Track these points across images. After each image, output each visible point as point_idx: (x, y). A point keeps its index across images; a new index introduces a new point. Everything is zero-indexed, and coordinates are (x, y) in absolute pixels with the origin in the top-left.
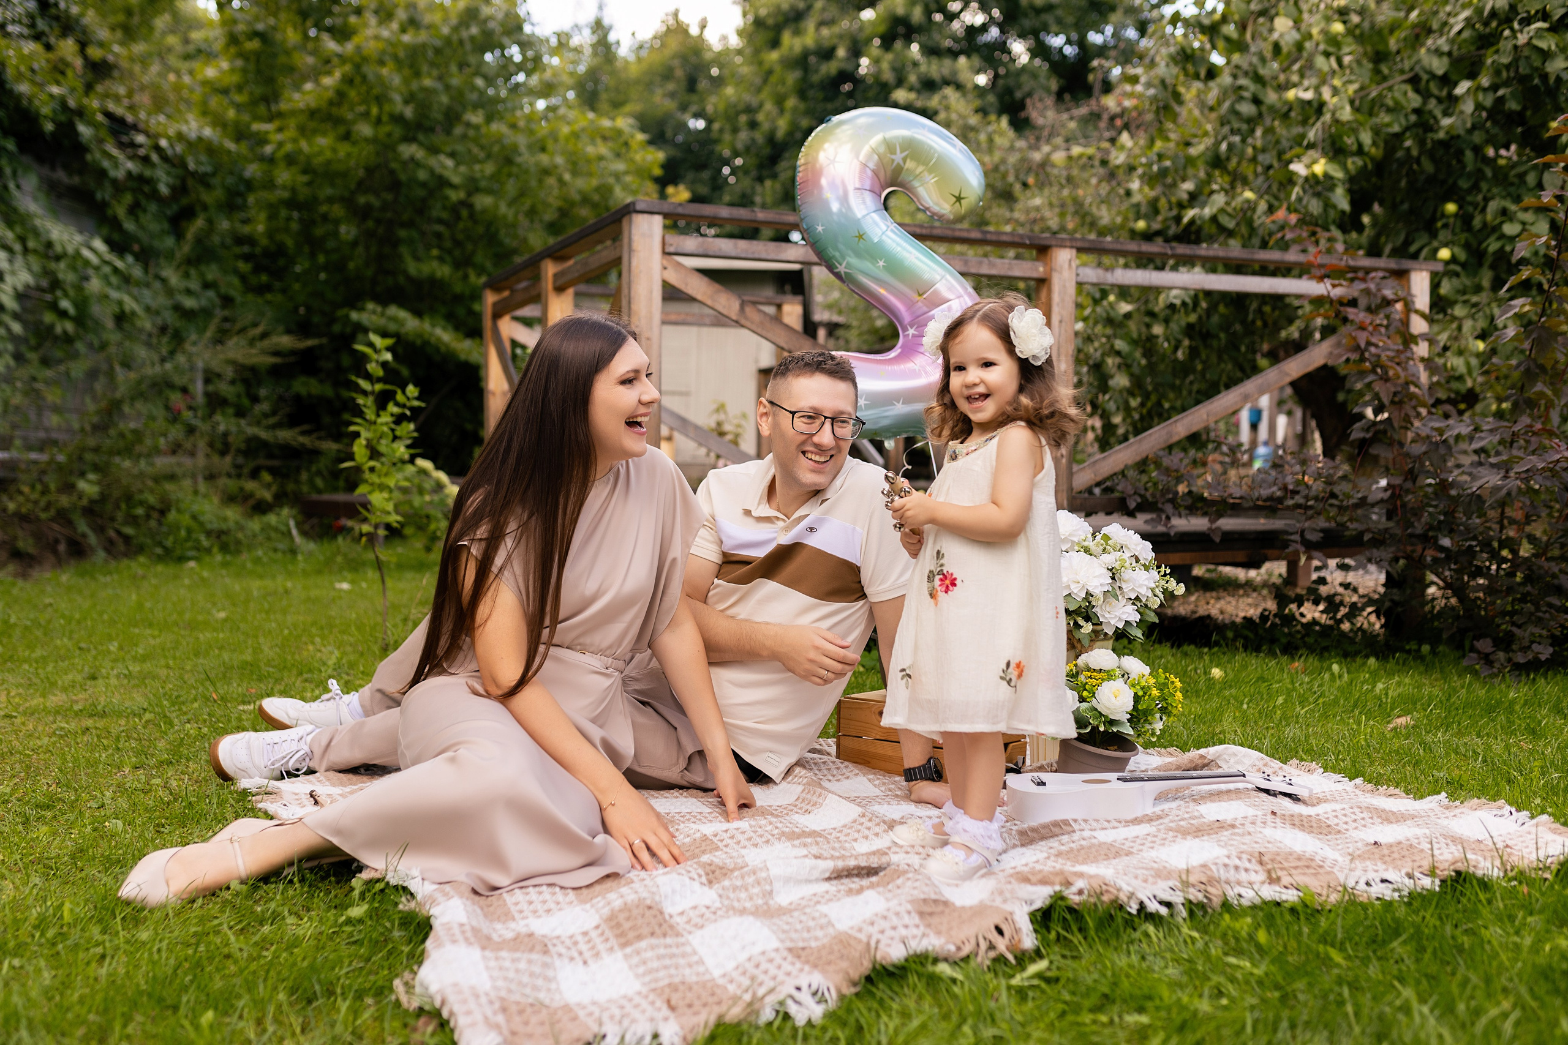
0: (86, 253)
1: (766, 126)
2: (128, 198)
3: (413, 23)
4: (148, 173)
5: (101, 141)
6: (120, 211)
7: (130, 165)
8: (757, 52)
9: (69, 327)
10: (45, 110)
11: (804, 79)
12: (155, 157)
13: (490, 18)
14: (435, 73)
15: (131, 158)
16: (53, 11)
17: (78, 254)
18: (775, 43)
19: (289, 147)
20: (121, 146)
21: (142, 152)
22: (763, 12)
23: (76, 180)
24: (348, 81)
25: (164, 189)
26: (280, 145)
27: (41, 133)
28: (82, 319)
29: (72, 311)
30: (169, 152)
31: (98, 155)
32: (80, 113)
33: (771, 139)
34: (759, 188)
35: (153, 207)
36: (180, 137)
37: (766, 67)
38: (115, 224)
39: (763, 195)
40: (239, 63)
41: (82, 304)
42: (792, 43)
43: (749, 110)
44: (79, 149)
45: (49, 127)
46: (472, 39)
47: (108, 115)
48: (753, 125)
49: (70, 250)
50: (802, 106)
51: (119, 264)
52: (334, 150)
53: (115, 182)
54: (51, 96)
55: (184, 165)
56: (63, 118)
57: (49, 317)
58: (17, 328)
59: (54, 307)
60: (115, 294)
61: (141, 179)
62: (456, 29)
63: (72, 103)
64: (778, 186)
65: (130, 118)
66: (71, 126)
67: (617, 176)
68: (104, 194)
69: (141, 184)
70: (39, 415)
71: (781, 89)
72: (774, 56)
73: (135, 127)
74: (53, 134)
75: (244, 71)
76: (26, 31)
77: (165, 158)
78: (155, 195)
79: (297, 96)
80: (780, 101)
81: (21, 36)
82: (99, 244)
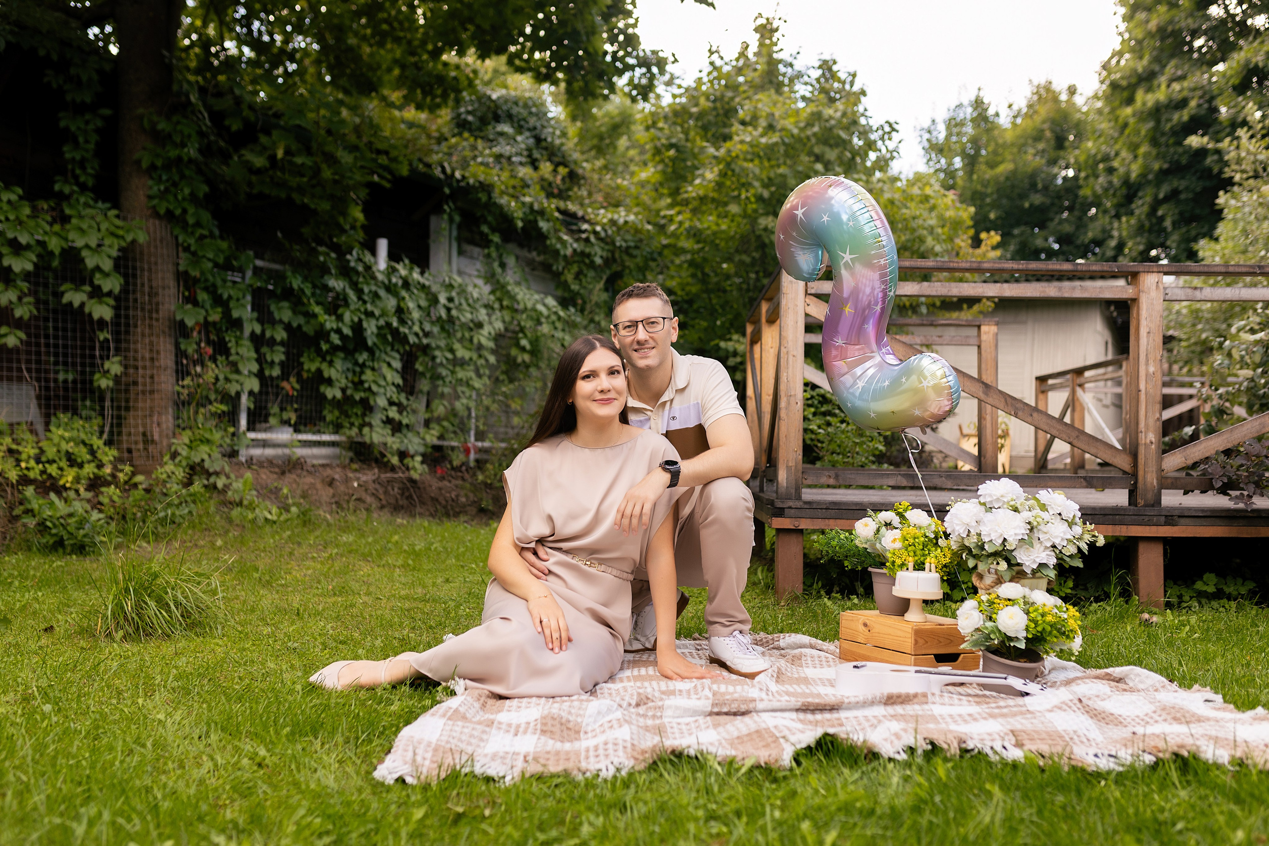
0: (540, 307)
1: (1122, 170)
2: (575, 268)
3: (771, 127)
4: (587, 250)
5: (557, 231)
6: (569, 277)
7: (575, 245)
8: (1113, 110)
9: (527, 357)
10: (519, 214)
11: (1156, 128)
12: (592, 239)
13: (831, 118)
14: (789, 162)
15: (577, 240)
16: (544, 144)
17: (534, 309)
18: (1130, 101)
19: (687, 224)
20: (571, 232)
21: (584, 236)
22: (1116, 76)
23: (541, 258)
24: (723, 174)
25: (598, 261)
26: (681, 223)
27: (516, 229)
28: (535, 352)
29: (528, 347)
30: (603, 234)
31: (554, 241)
32: (542, 213)
33: (1126, 182)
34: (1116, 225)
35: (591, 274)
36: (613, 222)
37: (1121, 120)
38: (565, 286)
39: (1119, 229)
40: (660, 167)
41: (535, 342)
42: (1145, 99)
43: (1106, 158)
44: (542, 237)
45: (520, 224)
46: (815, 134)
47: (564, 212)
48: (1111, 171)
49: (529, 305)
50: (1154, 152)
51: (562, 313)
52: (718, 225)
53: (565, 256)
54: (523, 203)
55: (613, 243)
56: (531, 217)
57: (514, 352)
58: (492, 359)
59: (518, 345)
60: (559, 334)
61: (583, 254)
62: (802, 130)
63: (536, 207)
64: (1133, 221)
65: (580, 213)
66: (536, 221)
67: (931, 230)
68: (559, 266)
69: (583, 257)
70: (508, 417)
71: (1136, 140)
72: (1129, 111)
73: (583, 219)
74: (523, 228)
75: (664, 172)
76: (524, 160)
77: (600, 239)
78: (592, 265)
79: (690, 189)
80: (1134, 148)
81: (521, 164)
82: (551, 301)
